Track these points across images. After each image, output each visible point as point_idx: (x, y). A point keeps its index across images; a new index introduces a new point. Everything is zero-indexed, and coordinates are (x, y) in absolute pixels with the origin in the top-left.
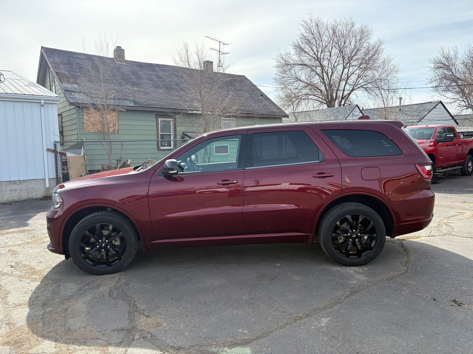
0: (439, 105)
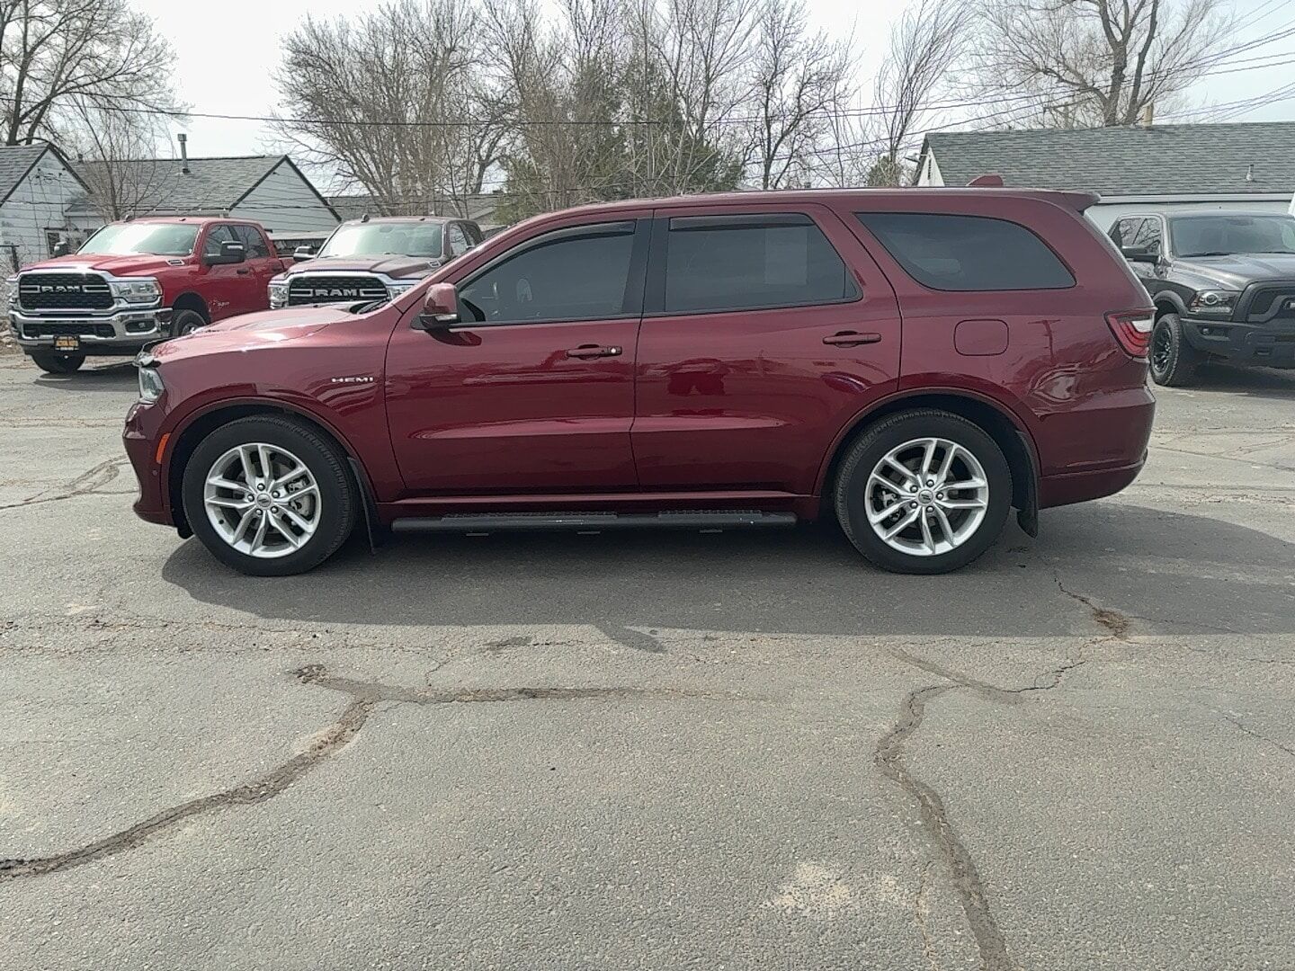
0: (282, 165)
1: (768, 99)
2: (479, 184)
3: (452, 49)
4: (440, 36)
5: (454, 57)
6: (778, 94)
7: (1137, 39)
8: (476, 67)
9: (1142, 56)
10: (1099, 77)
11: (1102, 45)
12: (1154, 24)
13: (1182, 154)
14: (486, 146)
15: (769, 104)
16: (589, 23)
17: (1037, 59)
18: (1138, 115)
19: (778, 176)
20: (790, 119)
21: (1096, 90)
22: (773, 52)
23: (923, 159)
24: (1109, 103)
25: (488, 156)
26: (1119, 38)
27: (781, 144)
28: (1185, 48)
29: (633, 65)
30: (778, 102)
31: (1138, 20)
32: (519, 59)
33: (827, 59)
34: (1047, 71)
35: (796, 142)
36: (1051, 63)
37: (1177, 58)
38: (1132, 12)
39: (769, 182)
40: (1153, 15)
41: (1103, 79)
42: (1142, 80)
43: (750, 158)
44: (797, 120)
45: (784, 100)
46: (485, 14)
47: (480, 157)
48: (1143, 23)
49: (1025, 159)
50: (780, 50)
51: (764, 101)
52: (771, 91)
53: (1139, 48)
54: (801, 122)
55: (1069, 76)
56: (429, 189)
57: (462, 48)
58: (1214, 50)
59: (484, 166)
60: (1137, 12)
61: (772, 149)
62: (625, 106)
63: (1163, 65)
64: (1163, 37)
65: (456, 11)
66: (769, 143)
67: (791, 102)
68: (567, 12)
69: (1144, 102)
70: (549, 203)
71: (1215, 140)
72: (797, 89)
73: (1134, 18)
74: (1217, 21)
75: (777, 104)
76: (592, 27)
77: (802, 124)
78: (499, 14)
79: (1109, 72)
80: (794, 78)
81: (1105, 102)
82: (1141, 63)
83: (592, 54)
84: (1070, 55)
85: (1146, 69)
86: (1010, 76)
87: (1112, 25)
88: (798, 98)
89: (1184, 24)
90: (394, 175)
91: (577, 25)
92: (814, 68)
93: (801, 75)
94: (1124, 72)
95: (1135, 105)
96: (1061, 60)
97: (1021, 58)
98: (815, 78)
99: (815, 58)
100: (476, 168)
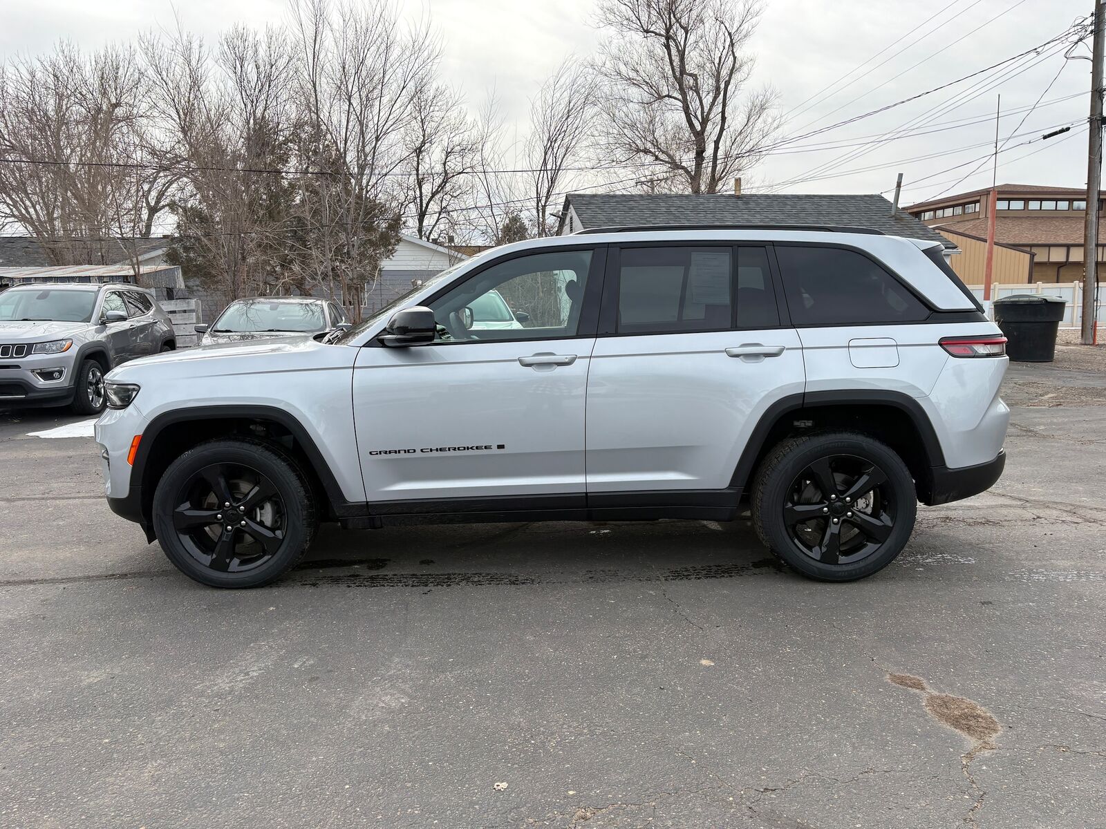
1: (418, 164)
2: (148, 227)
3: (118, 105)
4: (104, 93)
5: (119, 112)
6: (427, 159)
7: (712, 131)
8: (144, 121)
9: (717, 143)
10: (685, 157)
11: (687, 134)
12: (724, 119)
13: (767, 217)
14: (154, 194)
15: (420, 168)
16: (253, 87)
17: (638, 142)
18: (717, 188)
19: (430, 228)
20: (438, 181)
21: (683, 168)
22: (421, 124)
23: (564, 215)
24: (694, 178)
25: (158, 202)
26: (698, 128)
27: (432, 202)
28: (748, 138)
29: (299, 125)
30: (427, 166)
31: (712, 116)
32: (185, 115)
33: (467, 134)
34: (646, 151)
35: (444, 201)
36: (649, 145)
37: (743, 146)
38: (706, 110)
39: (423, 233)
40: (723, 112)
41: (688, 160)
42: (718, 162)
43: (405, 212)
44: (445, 182)
45: (432, 165)
46: (151, 72)
47: (148, 203)
48: (715, 116)
49: (649, 217)
50: (427, 123)
51: (415, 164)
52: (421, 157)
53: (714, 137)
54: (447, 185)
55: (662, 156)
56: (95, 229)
57: (126, 103)
58: (767, 141)
59: (153, 210)
60: (710, 109)
61: (424, 205)
62: (293, 161)
63: (732, 151)
64: (732, 129)
65: (121, 71)
66: (421, 200)
67: (439, 168)
68: (233, 75)
69: (720, 179)
70: (223, 246)
71: (789, 207)
72: (444, 157)
73: (709, 113)
74: (770, 120)
75: (426, 169)
76: (257, 90)
77: (448, 187)
78: (164, 73)
79: (692, 155)
80: (440, 148)
81: (692, 177)
82: (716, 148)
83: (259, 114)
84: (662, 140)
85: (720, 153)
86: (620, 154)
87: (693, 118)
88: (444, 164)
89: (746, 120)
90: (57, 218)
91: (242, 88)
92: (457, 140)
93: (446, 145)
94: (704, 154)
95: (714, 181)
96: (656, 144)
97: (626, 140)
98: (458, 148)
99: (457, 131)
100: (145, 214)
